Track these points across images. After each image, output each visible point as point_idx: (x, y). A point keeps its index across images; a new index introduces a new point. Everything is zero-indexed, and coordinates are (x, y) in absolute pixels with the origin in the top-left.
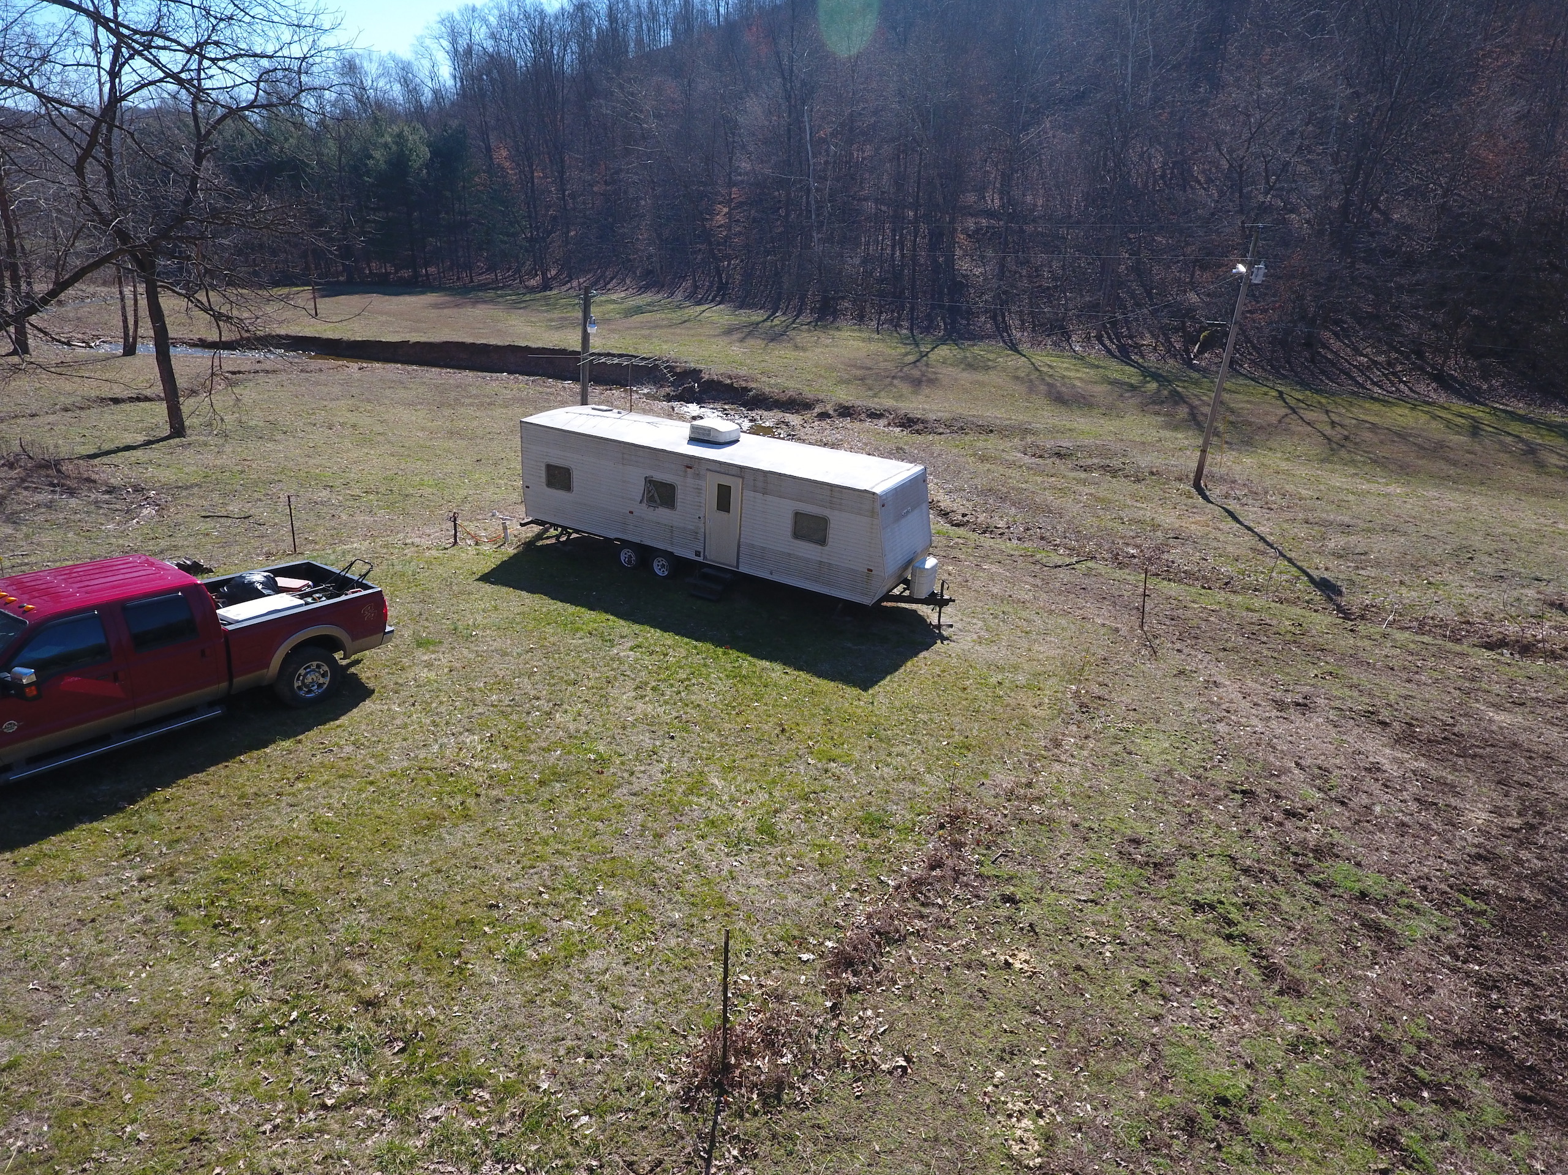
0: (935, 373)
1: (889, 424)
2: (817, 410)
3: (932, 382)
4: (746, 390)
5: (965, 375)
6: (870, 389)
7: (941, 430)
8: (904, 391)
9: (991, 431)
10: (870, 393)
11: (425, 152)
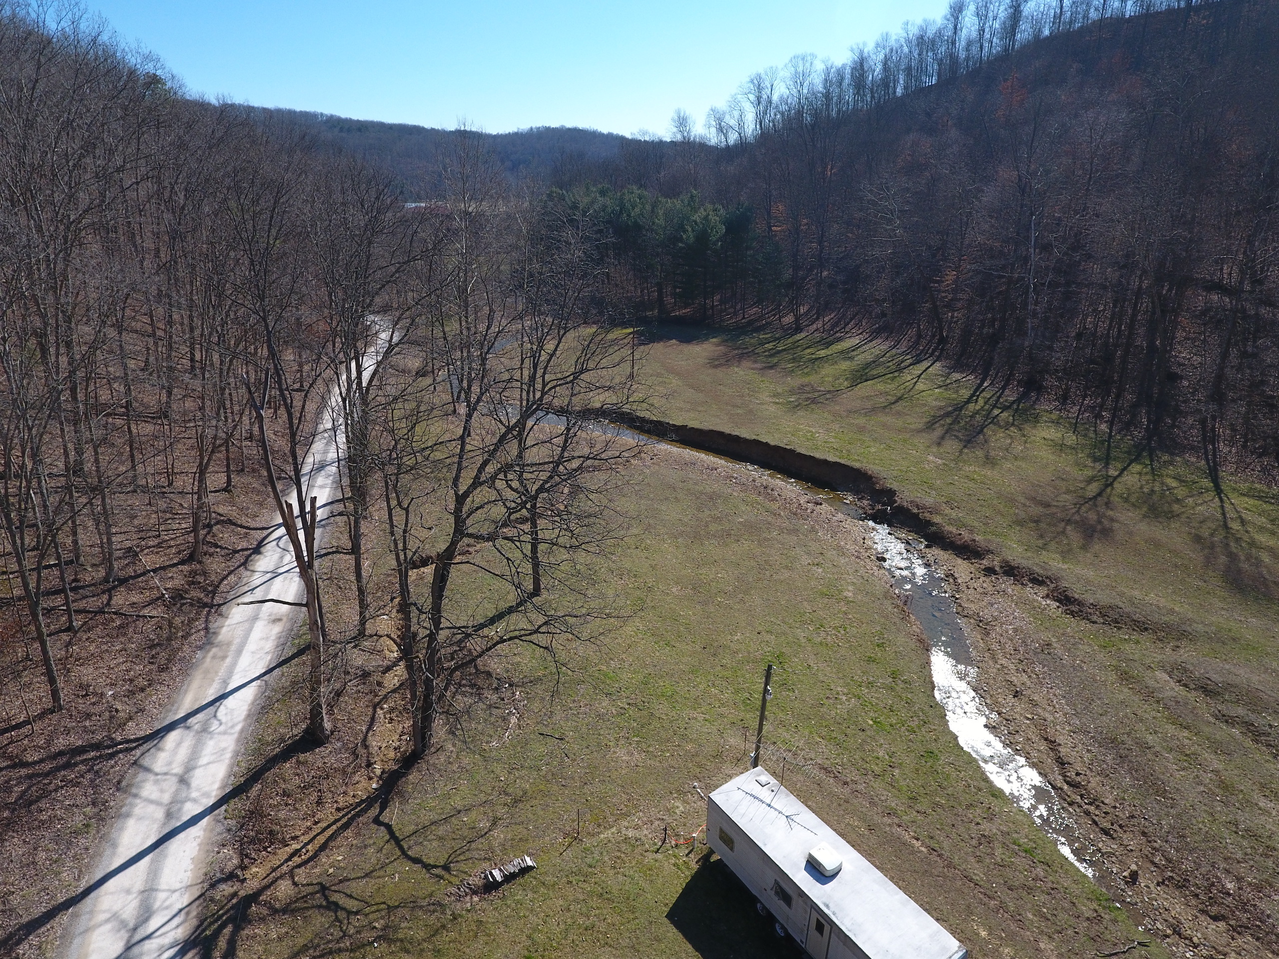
0: (1112, 520)
1: (1047, 596)
2: (985, 562)
3: (1106, 533)
4: (929, 523)
5: (1143, 527)
6: (1041, 536)
7: (1095, 618)
8: (1075, 545)
9: (1146, 629)
10: (1040, 542)
11: (723, 229)
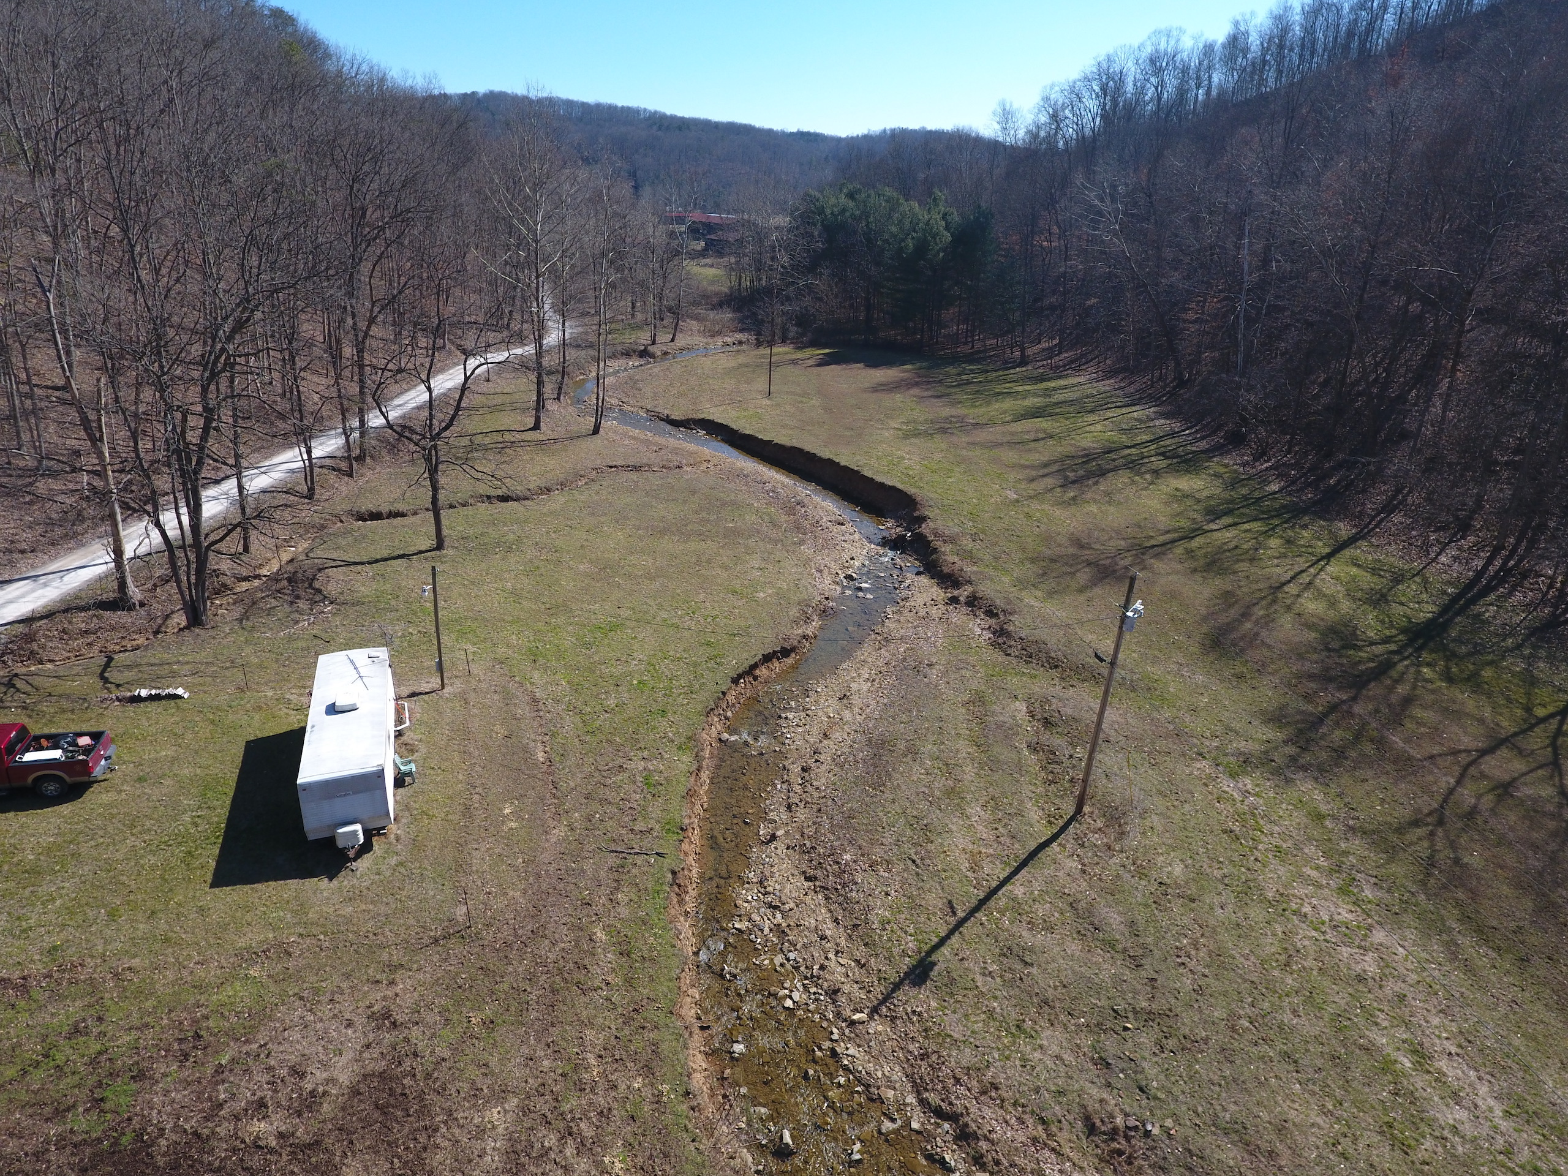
0: (1145, 568)
1: (989, 628)
2: (956, 592)
4: (934, 551)
5: (1176, 578)
6: (1044, 575)
7: (1012, 651)
8: (1073, 585)
9: (1056, 667)
10: (1037, 580)
11: (947, 237)
